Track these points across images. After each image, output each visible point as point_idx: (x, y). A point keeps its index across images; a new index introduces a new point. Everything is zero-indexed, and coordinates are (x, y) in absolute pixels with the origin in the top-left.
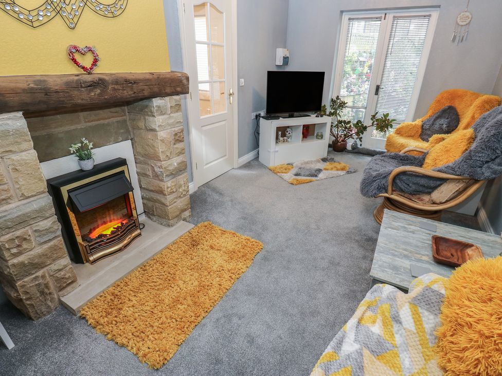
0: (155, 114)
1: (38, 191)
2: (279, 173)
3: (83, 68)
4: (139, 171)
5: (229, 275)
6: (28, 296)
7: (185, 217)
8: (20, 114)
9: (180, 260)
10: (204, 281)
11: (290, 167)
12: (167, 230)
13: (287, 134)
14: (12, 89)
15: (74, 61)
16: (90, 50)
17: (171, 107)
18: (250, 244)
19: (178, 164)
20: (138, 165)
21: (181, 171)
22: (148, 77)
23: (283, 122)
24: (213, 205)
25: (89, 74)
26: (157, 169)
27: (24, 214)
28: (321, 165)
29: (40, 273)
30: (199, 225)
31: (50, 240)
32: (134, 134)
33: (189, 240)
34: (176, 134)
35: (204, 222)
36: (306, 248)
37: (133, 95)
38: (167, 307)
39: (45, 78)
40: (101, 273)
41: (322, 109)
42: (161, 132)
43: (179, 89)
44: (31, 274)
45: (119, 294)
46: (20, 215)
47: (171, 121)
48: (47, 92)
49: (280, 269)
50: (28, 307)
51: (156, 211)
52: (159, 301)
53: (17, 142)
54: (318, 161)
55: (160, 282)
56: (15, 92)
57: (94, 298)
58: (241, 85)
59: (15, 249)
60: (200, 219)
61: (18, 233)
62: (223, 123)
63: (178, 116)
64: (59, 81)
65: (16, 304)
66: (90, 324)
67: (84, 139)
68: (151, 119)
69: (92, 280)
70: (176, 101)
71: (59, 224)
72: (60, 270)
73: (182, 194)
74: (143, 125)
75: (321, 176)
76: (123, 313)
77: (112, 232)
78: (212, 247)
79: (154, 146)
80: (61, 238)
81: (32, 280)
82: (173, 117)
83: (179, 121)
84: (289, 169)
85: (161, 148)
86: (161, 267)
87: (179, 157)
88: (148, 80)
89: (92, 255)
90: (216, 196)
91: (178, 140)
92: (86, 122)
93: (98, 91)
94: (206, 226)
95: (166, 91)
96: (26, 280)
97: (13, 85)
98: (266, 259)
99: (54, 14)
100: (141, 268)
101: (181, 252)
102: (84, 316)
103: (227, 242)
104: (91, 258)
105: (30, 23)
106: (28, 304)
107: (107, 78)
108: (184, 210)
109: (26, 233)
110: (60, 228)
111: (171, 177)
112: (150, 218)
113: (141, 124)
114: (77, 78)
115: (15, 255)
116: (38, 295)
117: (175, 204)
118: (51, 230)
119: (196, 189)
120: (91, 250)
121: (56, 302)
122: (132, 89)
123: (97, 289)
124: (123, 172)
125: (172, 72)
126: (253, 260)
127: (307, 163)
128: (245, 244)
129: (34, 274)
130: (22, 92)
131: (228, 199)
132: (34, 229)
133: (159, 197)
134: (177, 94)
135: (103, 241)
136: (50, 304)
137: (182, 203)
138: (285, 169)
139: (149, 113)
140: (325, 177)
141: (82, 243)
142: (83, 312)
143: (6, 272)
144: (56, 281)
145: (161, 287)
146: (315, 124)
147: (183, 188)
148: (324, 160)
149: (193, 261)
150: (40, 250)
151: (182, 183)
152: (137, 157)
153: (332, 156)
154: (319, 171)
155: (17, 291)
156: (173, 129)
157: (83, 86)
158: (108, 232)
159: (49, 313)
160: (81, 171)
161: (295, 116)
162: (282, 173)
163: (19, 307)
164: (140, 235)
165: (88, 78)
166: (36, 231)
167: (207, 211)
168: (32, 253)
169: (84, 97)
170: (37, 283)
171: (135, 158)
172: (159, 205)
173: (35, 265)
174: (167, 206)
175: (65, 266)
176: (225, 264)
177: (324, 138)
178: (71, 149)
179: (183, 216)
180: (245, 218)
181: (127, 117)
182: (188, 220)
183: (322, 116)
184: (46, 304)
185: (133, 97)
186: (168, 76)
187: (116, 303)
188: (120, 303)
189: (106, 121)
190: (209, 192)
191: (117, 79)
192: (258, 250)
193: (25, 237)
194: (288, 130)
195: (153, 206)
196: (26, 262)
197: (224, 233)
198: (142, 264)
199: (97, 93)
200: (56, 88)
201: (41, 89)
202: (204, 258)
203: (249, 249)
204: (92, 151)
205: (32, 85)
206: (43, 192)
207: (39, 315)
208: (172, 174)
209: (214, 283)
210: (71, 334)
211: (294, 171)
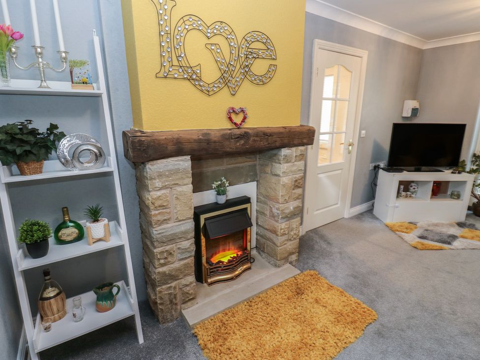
0: (282, 162)
1: (187, 217)
2: (399, 231)
3: (235, 124)
4: (258, 209)
5: (335, 341)
6: (162, 302)
7: (292, 260)
8: (189, 157)
9: (283, 305)
10: (306, 338)
11: (412, 226)
12: (274, 270)
13: (412, 188)
14: (188, 140)
15: (230, 119)
16: (243, 111)
17: (296, 156)
18: (360, 310)
19: (294, 208)
20: (259, 204)
21: (295, 215)
22: (282, 130)
23: (406, 176)
24: (320, 253)
25: (239, 128)
26: (274, 210)
27: (175, 234)
28: (455, 231)
29: (173, 284)
30: (305, 273)
31: (186, 258)
32: (260, 176)
33: (294, 287)
34: (296, 181)
35: (310, 270)
36: (436, 335)
37: (267, 146)
38: (267, 354)
39: (210, 132)
40: (215, 297)
41: (460, 164)
42: (284, 178)
43: (305, 141)
44: (168, 283)
45: (226, 322)
46: (172, 234)
47: (294, 168)
48: (208, 142)
49: (399, 354)
50: (160, 310)
51: (267, 248)
52: (260, 344)
53: (182, 178)
54: (451, 225)
55: (262, 323)
56: (189, 141)
57: (206, 319)
58: (362, 136)
59: (163, 260)
60: (306, 266)
61: (168, 248)
62: (339, 172)
63: (301, 164)
64: (218, 134)
65: (152, 305)
66: (200, 345)
67: (224, 178)
68: (278, 165)
69: (206, 301)
70: (301, 151)
71: (195, 246)
72: (187, 285)
73: (293, 237)
74: (270, 170)
75: (456, 244)
76: (227, 344)
77: (229, 260)
78: (317, 301)
79: (275, 190)
80: (193, 258)
81: (167, 289)
82: (296, 164)
83: (300, 169)
84: (411, 229)
85: (281, 192)
86: (265, 307)
87: (295, 202)
88: (281, 133)
89: (210, 278)
90: (324, 245)
91: (297, 186)
92: (227, 165)
93: (242, 142)
94: (312, 276)
95: (295, 142)
96: (163, 287)
97: (189, 137)
98: (379, 334)
99: (223, 85)
100: (248, 303)
101: (285, 297)
102: (196, 334)
103: (333, 300)
104: (209, 281)
105: (207, 93)
106: (160, 309)
107: (250, 131)
108: (291, 254)
109: (172, 249)
110: (195, 249)
111: (285, 220)
112: (259, 253)
113: (268, 169)
114: (229, 131)
115: (163, 265)
116: (168, 303)
117: (285, 246)
118: (188, 250)
119: (304, 233)
120: (211, 272)
121: (178, 313)
122: (267, 141)
123: (210, 312)
124: (246, 209)
125: (301, 126)
126: (363, 330)
127: (436, 225)
128: (355, 308)
129: (170, 283)
130: (193, 141)
131: (336, 250)
132: (178, 247)
133: (272, 236)
134: (303, 145)
135: (220, 267)
136: (174, 313)
137: (292, 245)
138: (406, 228)
139: (277, 161)
140: (463, 247)
141: (206, 265)
142: (196, 330)
143: (153, 277)
144: (182, 294)
145: (263, 329)
146: (449, 181)
147: (295, 232)
148: (461, 225)
149: (295, 310)
150: (177, 265)
151: (295, 226)
152: (259, 197)
153: (471, 221)
154: (454, 237)
155: (156, 294)
156: (294, 176)
157: (233, 137)
158: (225, 260)
159: (172, 321)
160: (216, 203)
161: (422, 170)
162: (403, 232)
163: (153, 308)
164: (249, 268)
165: (238, 132)
166: (179, 248)
167: (313, 259)
168: (172, 266)
169: (232, 146)
170: (170, 292)
171: (257, 198)
172: (271, 244)
173: (172, 277)
174: (277, 246)
175: (191, 283)
176: (331, 325)
177: (461, 198)
178: (213, 185)
179: (290, 260)
180: (355, 277)
181: (257, 162)
182: (294, 264)
183: (459, 173)
184: (171, 312)
185: (267, 147)
186: (298, 130)
187: (222, 331)
188: (226, 333)
189: (241, 165)
190: (316, 238)
191: (258, 133)
192: (371, 321)
193: (171, 252)
194: (413, 184)
195: (265, 243)
196: (167, 272)
197: (332, 288)
198: (249, 299)
199: (241, 143)
200: (215, 139)
201: (205, 140)
202: (308, 311)
203: (359, 316)
204: (228, 188)
205: (200, 137)
206: (190, 218)
207: (166, 321)
208: (287, 217)
209: (317, 344)
210: (184, 348)
211: (418, 232)
